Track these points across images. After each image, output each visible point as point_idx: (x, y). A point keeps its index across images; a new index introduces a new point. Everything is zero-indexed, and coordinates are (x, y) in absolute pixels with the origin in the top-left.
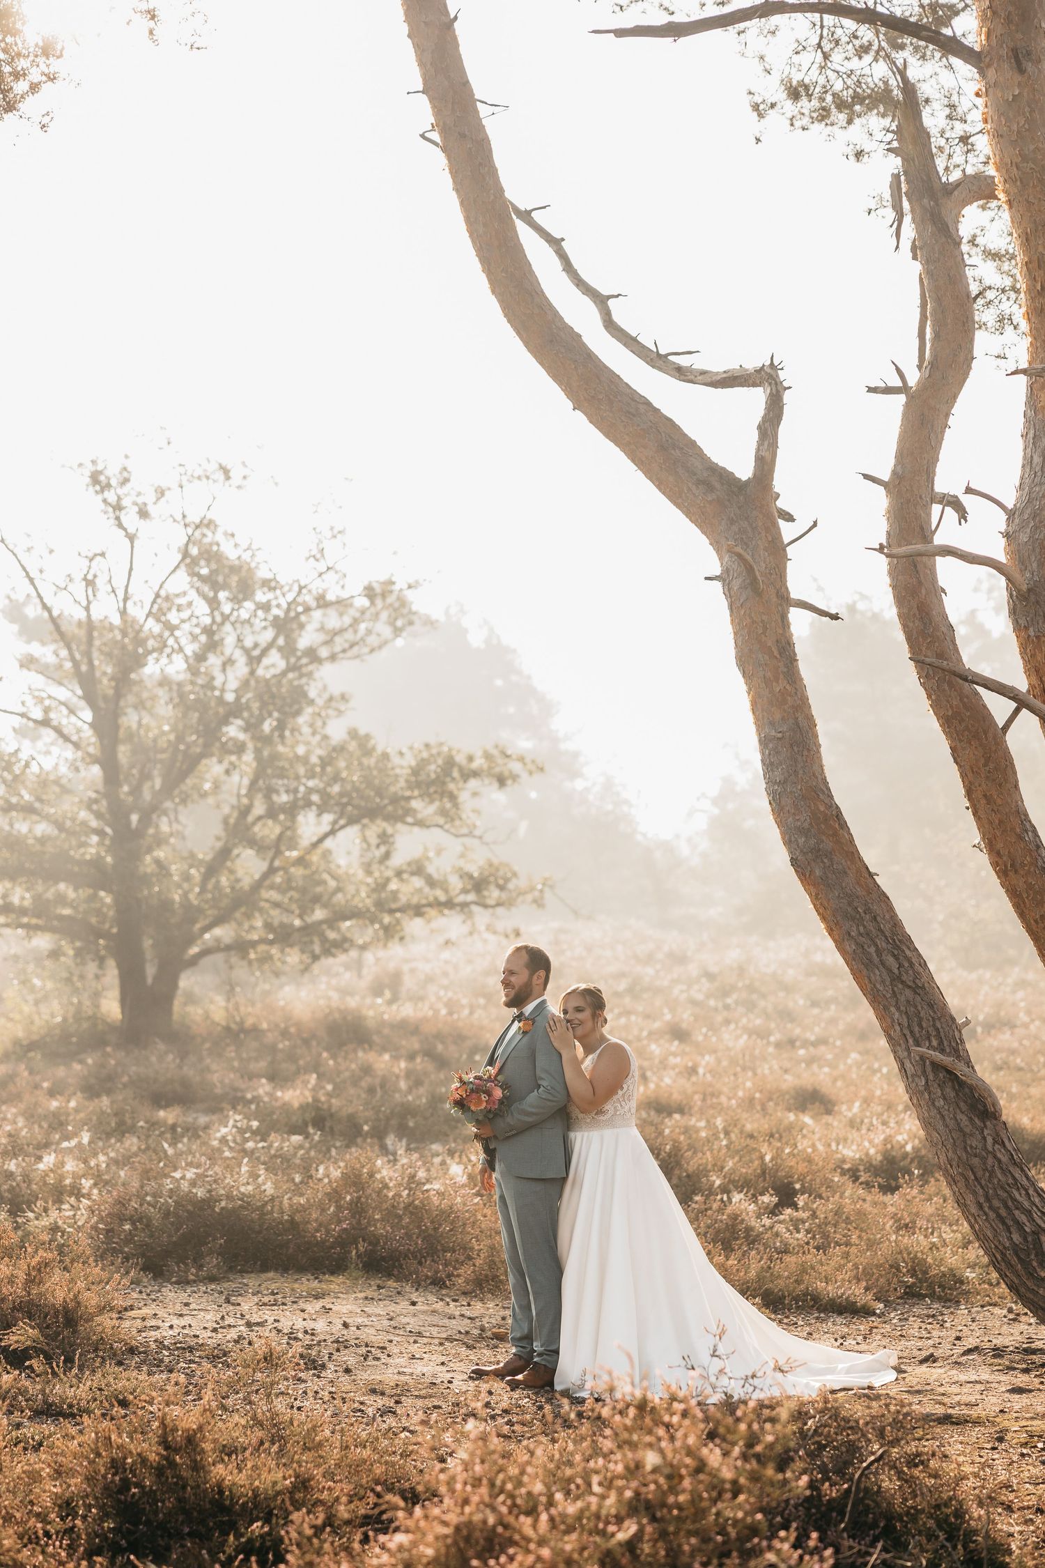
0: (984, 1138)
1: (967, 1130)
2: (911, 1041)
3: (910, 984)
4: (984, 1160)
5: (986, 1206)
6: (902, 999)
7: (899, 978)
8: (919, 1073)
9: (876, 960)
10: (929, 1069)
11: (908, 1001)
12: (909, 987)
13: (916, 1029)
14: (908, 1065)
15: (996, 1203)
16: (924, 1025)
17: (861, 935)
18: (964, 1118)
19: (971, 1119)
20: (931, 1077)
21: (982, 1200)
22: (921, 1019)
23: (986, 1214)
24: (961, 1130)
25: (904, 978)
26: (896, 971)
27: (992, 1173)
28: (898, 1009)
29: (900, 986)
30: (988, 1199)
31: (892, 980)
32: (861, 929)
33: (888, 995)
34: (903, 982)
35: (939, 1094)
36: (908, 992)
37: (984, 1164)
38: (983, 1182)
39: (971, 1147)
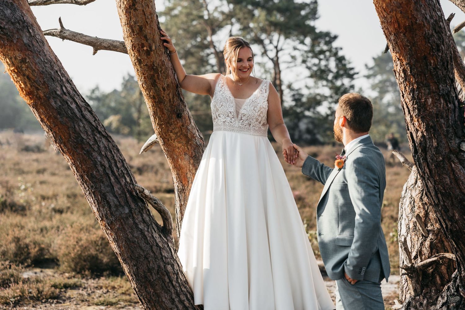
0: (170, 249)
1: (160, 245)
2: (112, 179)
3: (104, 133)
4: (173, 266)
5: (176, 300)
6: (101, 145)
7: (97, 128)
8: (123, 203)
9: (78, 114)
10: (130, 200)
11: (106, 147)
12: (104, 136)
13: (115, 169)
14: (110, 198)
15: (183, 297)
16: (119, 166)
17: (65, 94)
18: (157, 236)
19: (160, 236)
20: (133, 206)
21: (174, 296)
22: (116, 163)
23: (177, 307)
24: (157, 245)
25: (99, 129)
26: (94, 123)
27: (177, 274)
28: (100, 154)
29: (98, 135)
30: (178, 295)
31: (93, 131)
32: (64, 88)
33: (91, 143)
34: (100, 132)
35: (140, 219)
36: (104, 140)
37: (173, 269)
38: (174, 283)
39: (165, 257)
